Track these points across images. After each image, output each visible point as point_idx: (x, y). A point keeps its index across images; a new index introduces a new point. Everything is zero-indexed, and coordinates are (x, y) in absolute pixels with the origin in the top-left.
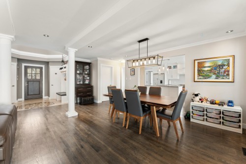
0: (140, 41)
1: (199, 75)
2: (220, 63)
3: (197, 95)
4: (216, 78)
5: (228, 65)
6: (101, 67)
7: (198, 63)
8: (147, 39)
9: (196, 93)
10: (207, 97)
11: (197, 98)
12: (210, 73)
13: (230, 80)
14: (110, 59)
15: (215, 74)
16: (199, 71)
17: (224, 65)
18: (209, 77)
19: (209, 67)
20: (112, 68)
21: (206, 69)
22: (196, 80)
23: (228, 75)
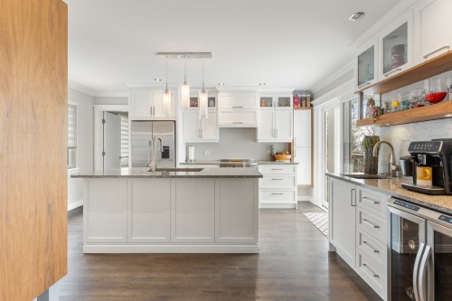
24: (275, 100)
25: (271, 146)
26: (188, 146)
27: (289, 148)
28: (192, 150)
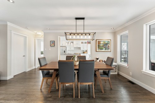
0: (77, 19)
1: (98, 48)
2: (106, 43)
3: (98, 59)
4: (105, 50)
5: (109, 44)
6: (12, 34)
7: (98, 41)
8: (83, 19)
9: (98, 58)
10: (102, 60)
11: (98, 61)
12: (103, 47)
13: (110, 51)
14: (26, 28)
15: (104, 48)
16: (98, 46)
17: (108, 44)
18: (102, 49)
19: (102, 44)
20: (26, 37)
21: (101, 45)
22: (97, 51)
23: (109, 48)
24: (84, 42)
25: (83, 51)
26: (68, 51)
27: (87, 51)
28: (69, 51)
